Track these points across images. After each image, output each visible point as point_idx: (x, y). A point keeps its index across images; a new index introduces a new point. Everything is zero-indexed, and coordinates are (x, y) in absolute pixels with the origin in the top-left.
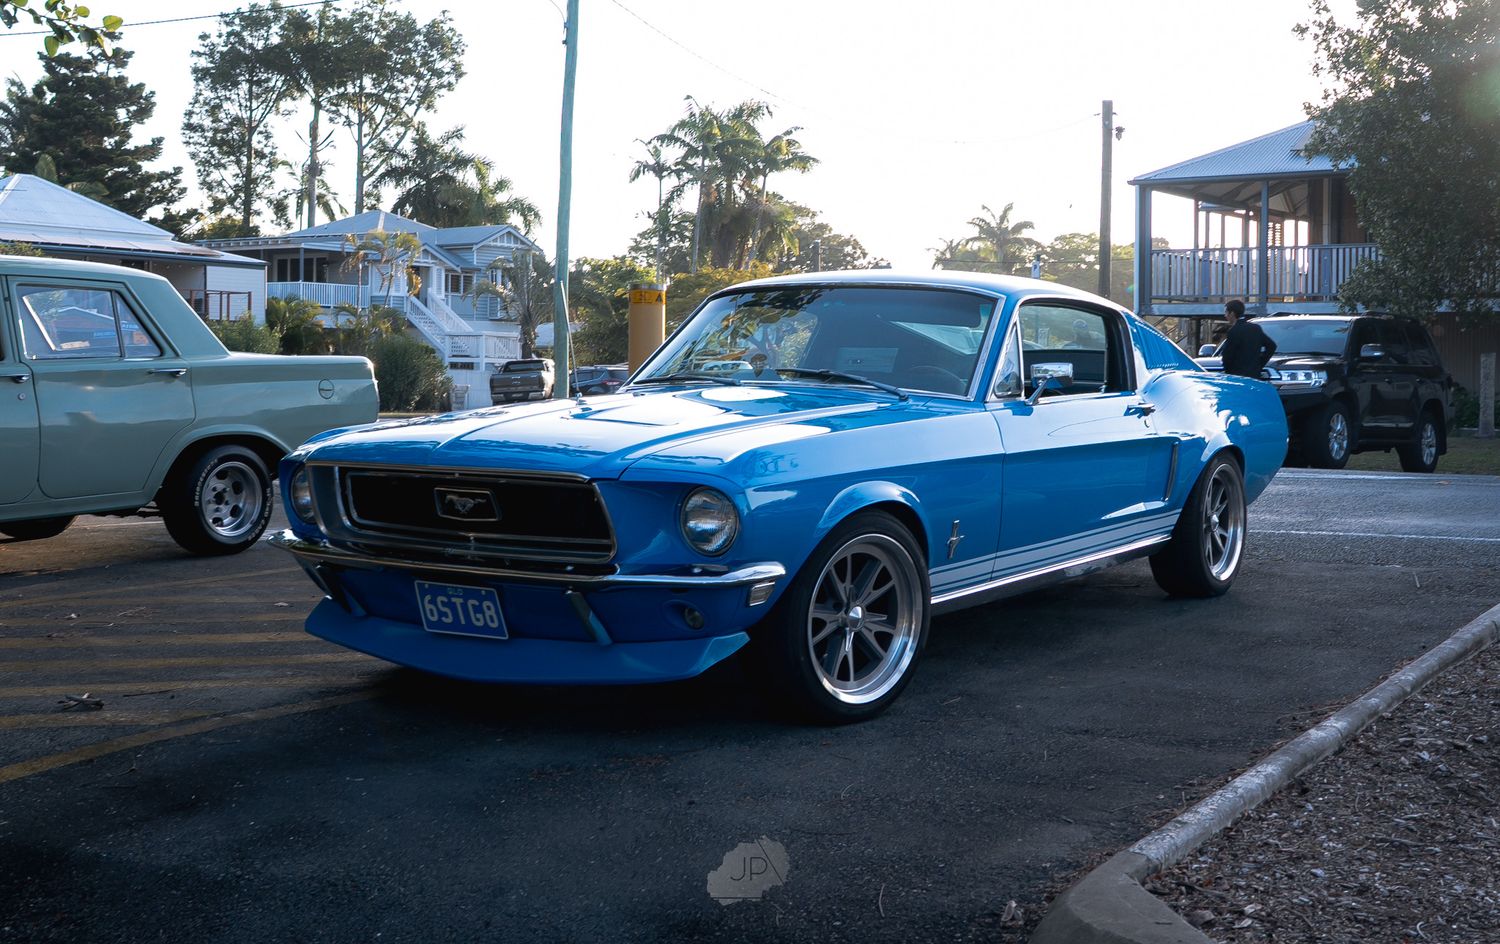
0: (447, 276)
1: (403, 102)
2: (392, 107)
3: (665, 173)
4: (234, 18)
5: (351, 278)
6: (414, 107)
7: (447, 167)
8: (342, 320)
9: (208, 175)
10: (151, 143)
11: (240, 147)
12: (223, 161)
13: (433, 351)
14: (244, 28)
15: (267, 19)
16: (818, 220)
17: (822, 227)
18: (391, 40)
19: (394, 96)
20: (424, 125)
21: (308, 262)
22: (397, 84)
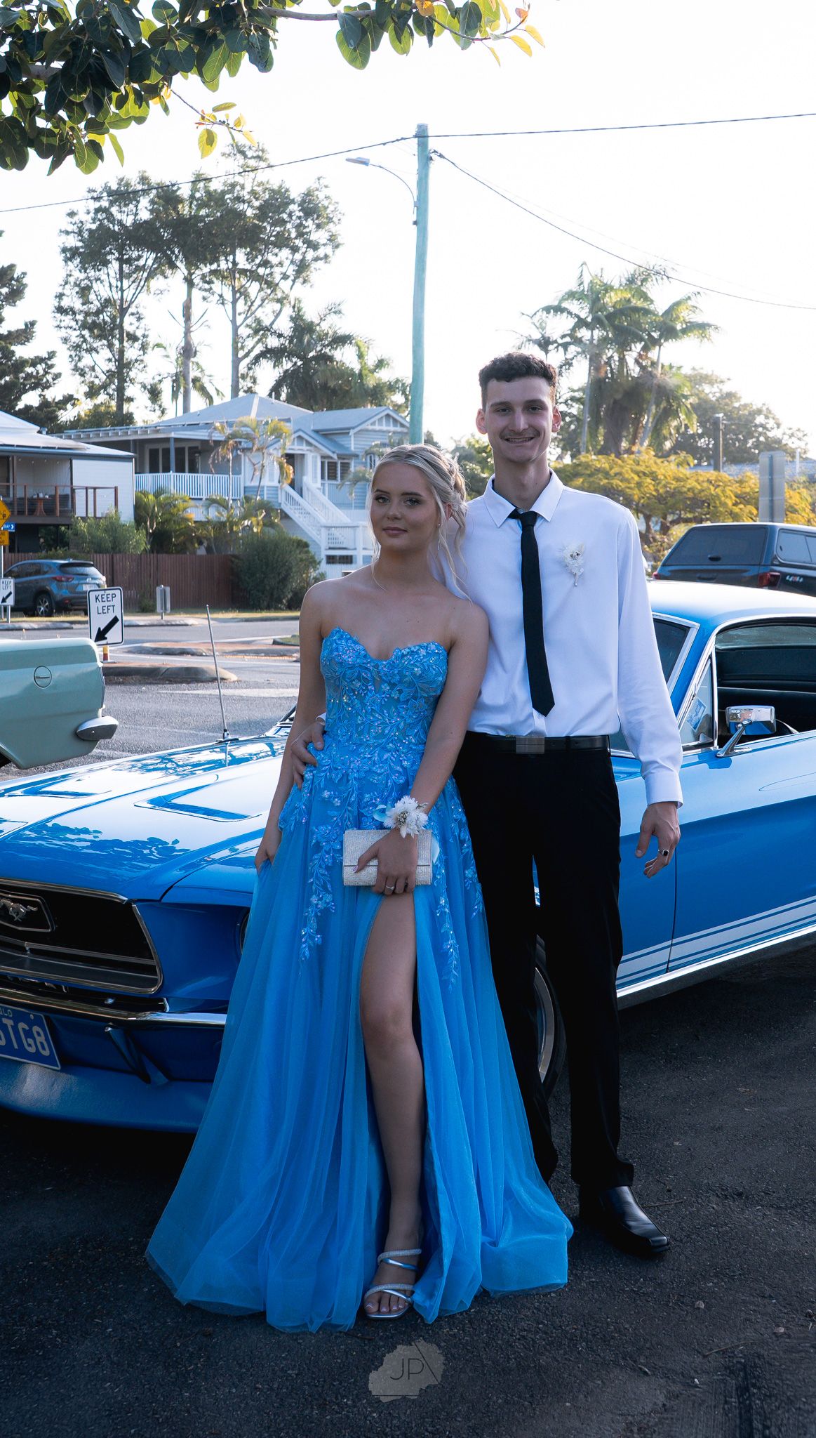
0: (323, 463)
1: (277, 278)
2: (267, 282)
3: (551, 347)
4: (101, 193)
5: (221, 468)
6: (289, 282)
7: (324, 346)
8: (213, 514)
9: (80, 360)
10: (24, 327)
11: (112, 329)
12: (95, 345)
13: (306, 545)
14: (112, 203)
15: (135, 192)
16: (726, 388)
17: (730, 395)
18: (264, 211)
19: (268, 271)
20: (300, 302)
21: (180, 452)
22: (271, 257)
